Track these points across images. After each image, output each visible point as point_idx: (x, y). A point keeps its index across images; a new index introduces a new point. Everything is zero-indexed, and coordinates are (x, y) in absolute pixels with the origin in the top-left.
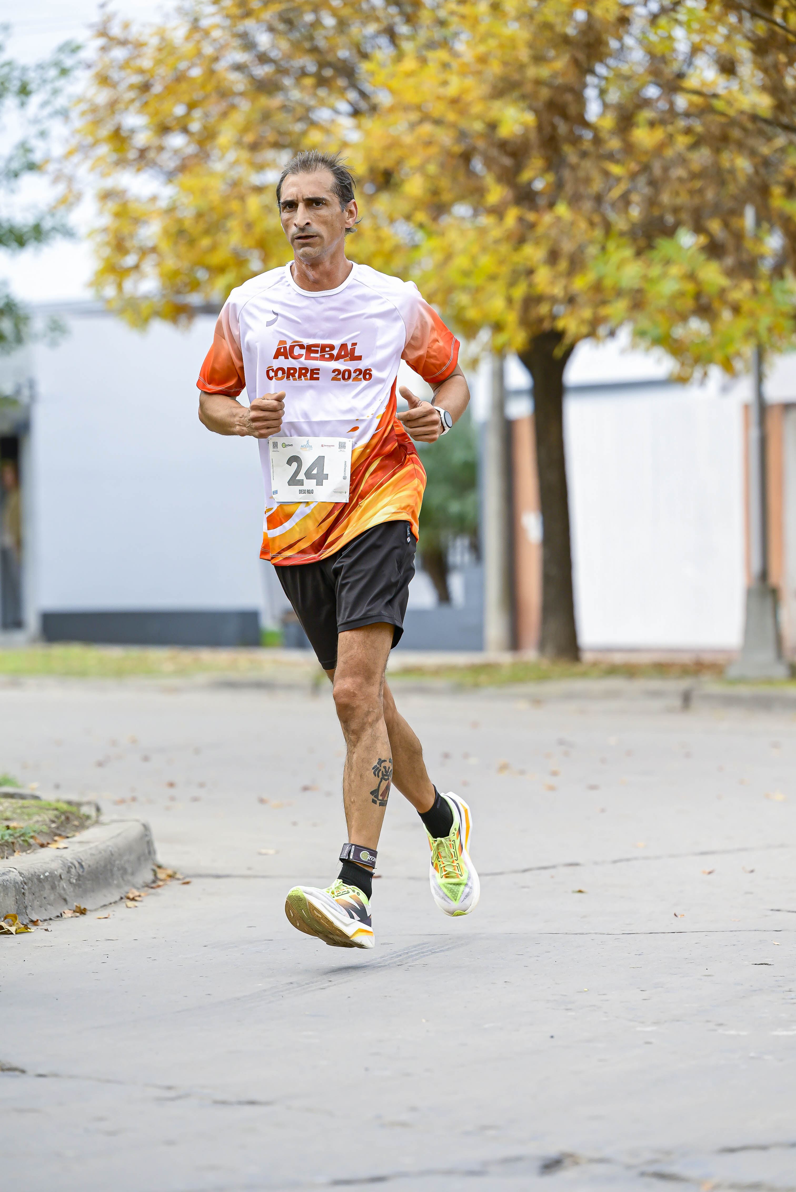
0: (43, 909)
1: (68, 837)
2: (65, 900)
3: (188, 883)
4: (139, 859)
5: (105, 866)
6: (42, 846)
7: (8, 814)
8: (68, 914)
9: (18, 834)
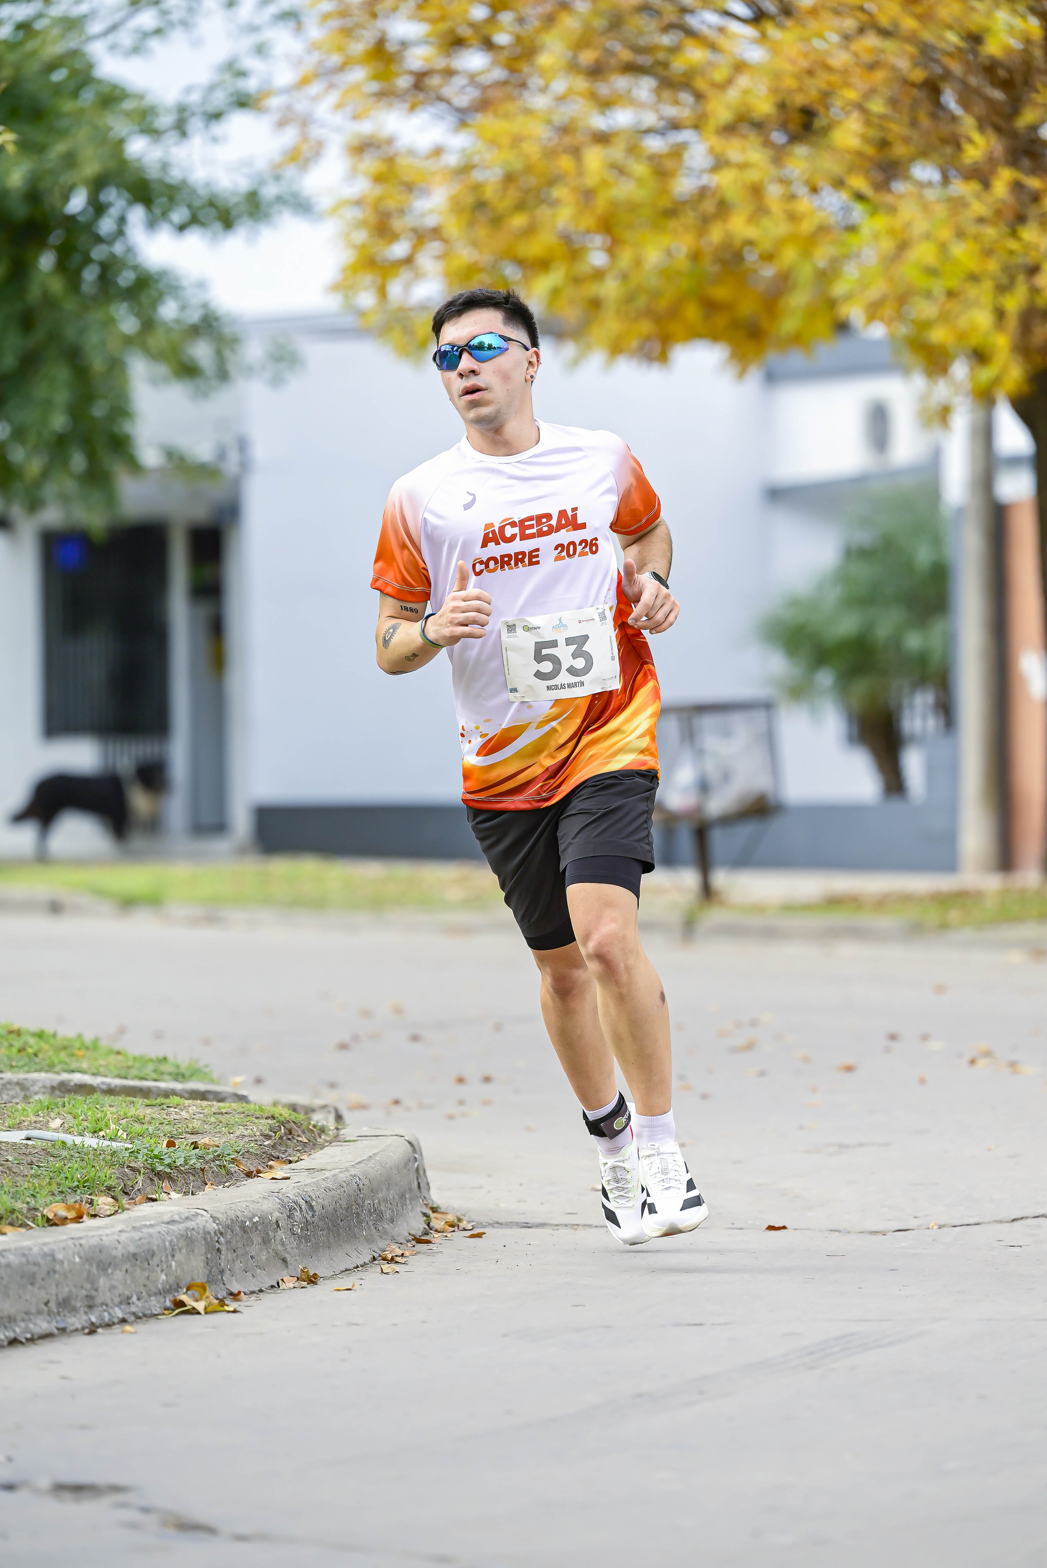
0: (249, 1274)
1: (290, 1162)
2: (284, 1261)
3: (479, 1236)
4: (402, 1196)
5: (348, 1208)
6: (249, 1175)
7: (196, 1124)
8: (290, 1283)
9: (211, 1156)
